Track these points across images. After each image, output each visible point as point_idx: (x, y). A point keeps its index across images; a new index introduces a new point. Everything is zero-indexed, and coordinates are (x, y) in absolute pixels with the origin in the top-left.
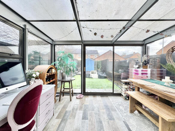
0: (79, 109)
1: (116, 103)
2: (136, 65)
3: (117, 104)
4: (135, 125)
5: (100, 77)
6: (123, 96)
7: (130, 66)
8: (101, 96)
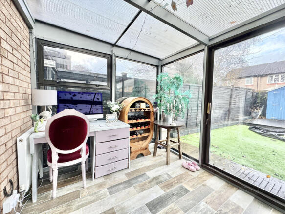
0: (162, 185)
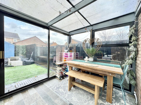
1: (54, 88)
2: (66, 50)
3: (56, 88)
4: (77, 101)
5: (25, 64)
6: (57, 77)
7: (56, 51)
8: (34, 87)
